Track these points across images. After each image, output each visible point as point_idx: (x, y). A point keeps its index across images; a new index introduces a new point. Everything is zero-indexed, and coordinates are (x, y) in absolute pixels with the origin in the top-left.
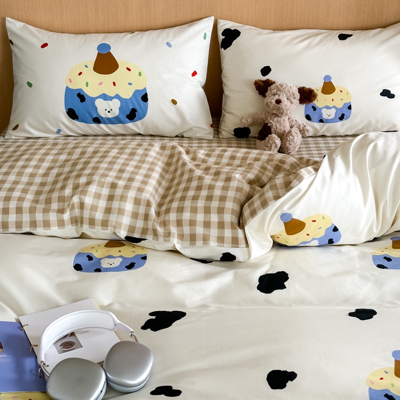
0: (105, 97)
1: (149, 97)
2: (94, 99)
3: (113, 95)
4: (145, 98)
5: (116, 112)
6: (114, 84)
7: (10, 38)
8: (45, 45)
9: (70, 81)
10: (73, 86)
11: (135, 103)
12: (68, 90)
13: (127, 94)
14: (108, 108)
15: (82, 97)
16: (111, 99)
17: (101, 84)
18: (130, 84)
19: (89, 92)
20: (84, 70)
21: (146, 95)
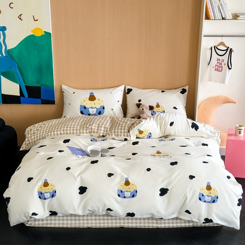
0: (92, 108)
1: (105, 108)
2: (89, 108)
3: (94, 107)
4: (104, 108)
5: (95, 112)
6: (95, 104)
7: (63, 91)
8: (74, 93)
9: (82, 103)
10: (82, 105)
11: (101, 110)
12: (81, 106)
13: (98, 107)
14: (92, 111)
15: (85, 108)
16: (94, 108)
17: (91, 104)
18: (99, 104)
19: (87, 106)
20: (86, 100)
21: (104, 107)
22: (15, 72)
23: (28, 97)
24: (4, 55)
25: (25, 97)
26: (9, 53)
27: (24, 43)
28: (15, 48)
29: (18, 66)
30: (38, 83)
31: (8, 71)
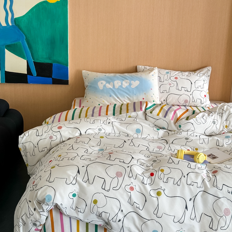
22: (22, 45)
23: (37, 76)
24: (10, 24)
25: (33, 76)
26: (17, 23)
27: (34, 10)
28: (24, 16)
29: (26, 38)
30: (50, 58)
31: (14, 44)
